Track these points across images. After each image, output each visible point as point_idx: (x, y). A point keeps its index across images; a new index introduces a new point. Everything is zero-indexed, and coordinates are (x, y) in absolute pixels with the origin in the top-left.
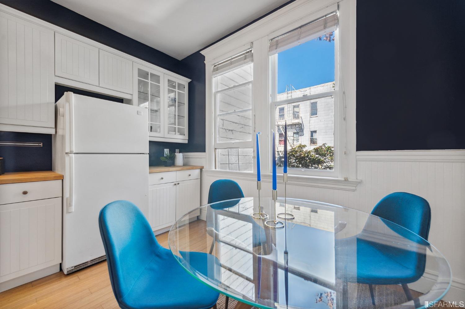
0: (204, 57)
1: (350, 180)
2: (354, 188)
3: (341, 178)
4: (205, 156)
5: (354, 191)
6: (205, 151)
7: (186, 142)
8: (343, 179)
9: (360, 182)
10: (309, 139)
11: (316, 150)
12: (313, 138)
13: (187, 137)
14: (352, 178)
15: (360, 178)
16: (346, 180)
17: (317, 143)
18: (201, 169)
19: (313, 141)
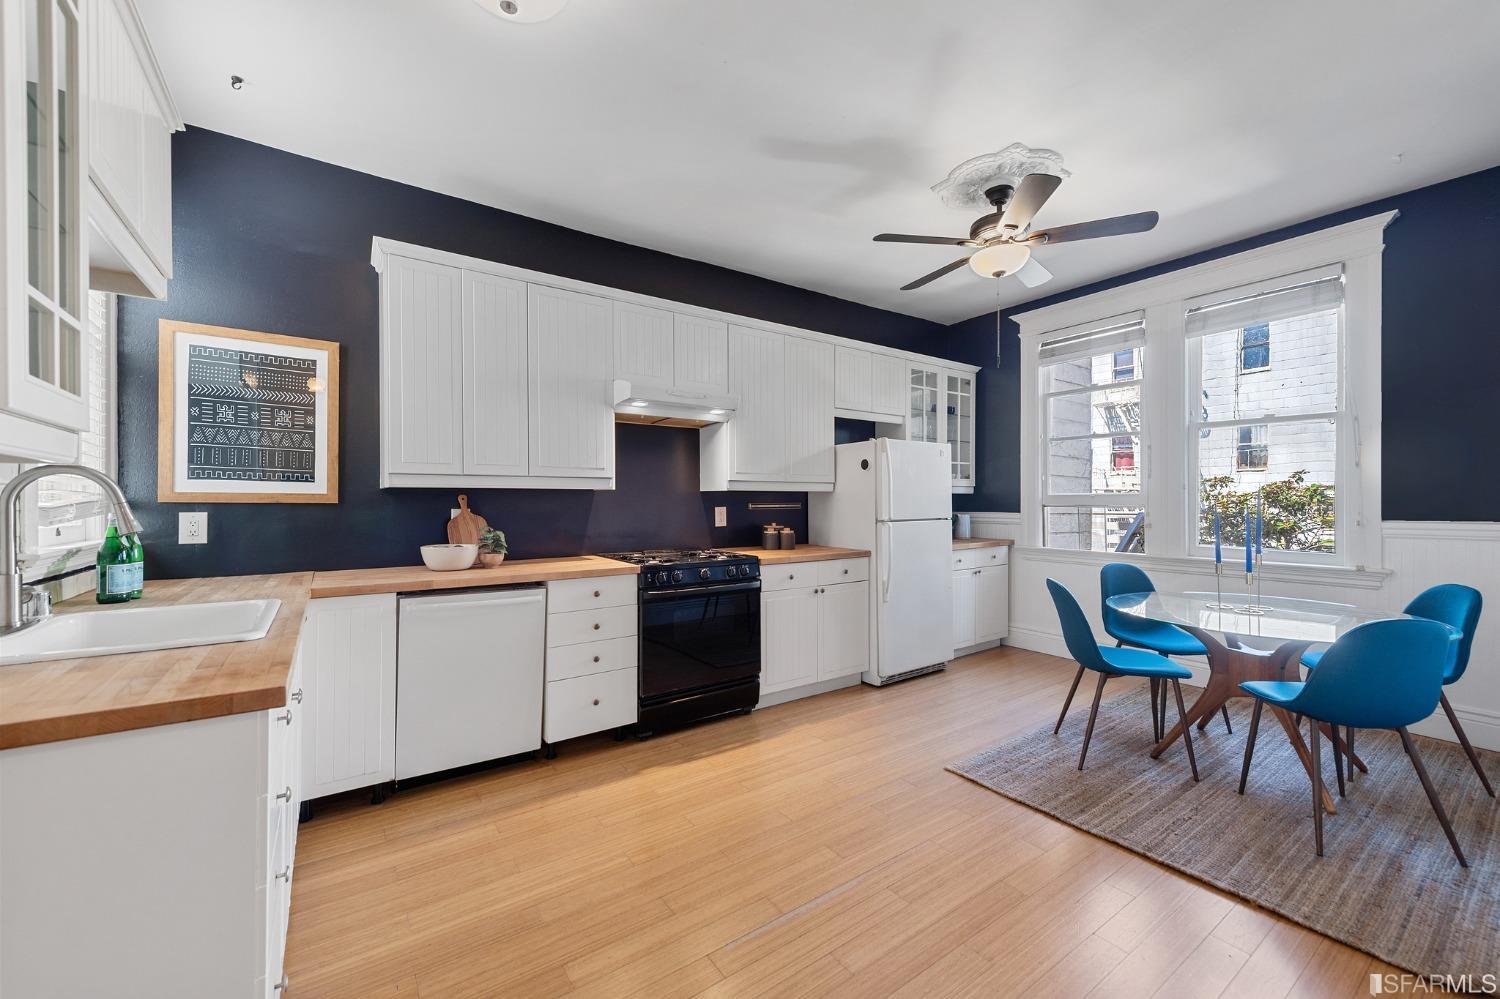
0: (1019, 325)
1: (1367, 570)
2: (1378, 584)
3: (1350, 566)
4: (1018, 521)
5: (1378, 588)
6: (1019, 511)
7: (971, 491)
8: (1354, 568)
9: (1391, 574)
10: (1235, 450)
11: (1272, 495)
12: (1249, 447)
13: (972, 482)
14: (1373, 566)
15: (1388, 566)
16: (1360, 570)
17: (1265, 464)
18: (1011, 544)
19: (1250, 458)
